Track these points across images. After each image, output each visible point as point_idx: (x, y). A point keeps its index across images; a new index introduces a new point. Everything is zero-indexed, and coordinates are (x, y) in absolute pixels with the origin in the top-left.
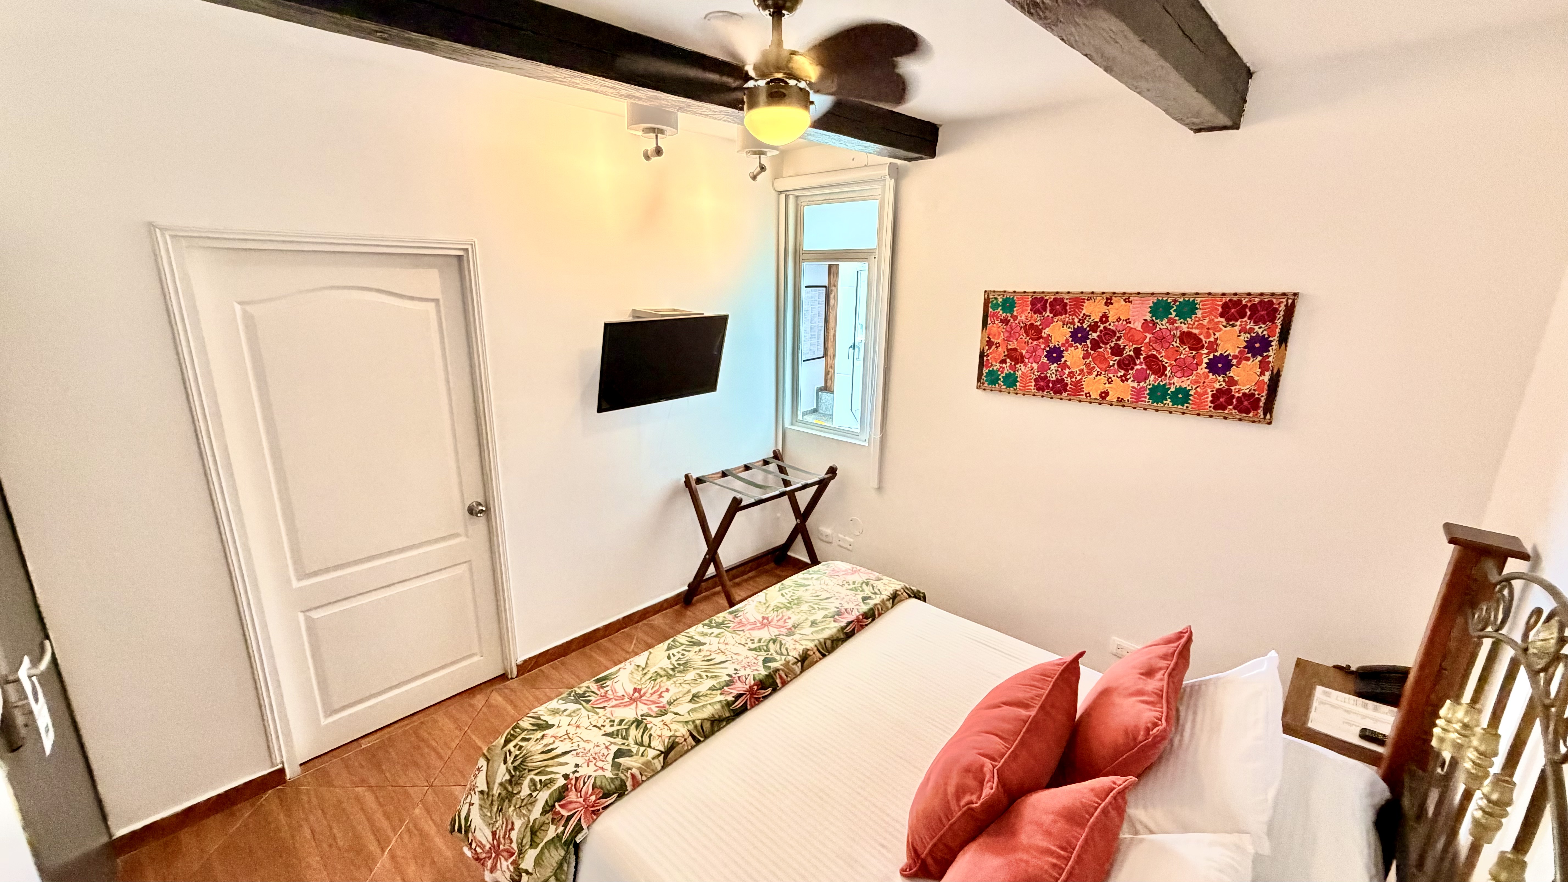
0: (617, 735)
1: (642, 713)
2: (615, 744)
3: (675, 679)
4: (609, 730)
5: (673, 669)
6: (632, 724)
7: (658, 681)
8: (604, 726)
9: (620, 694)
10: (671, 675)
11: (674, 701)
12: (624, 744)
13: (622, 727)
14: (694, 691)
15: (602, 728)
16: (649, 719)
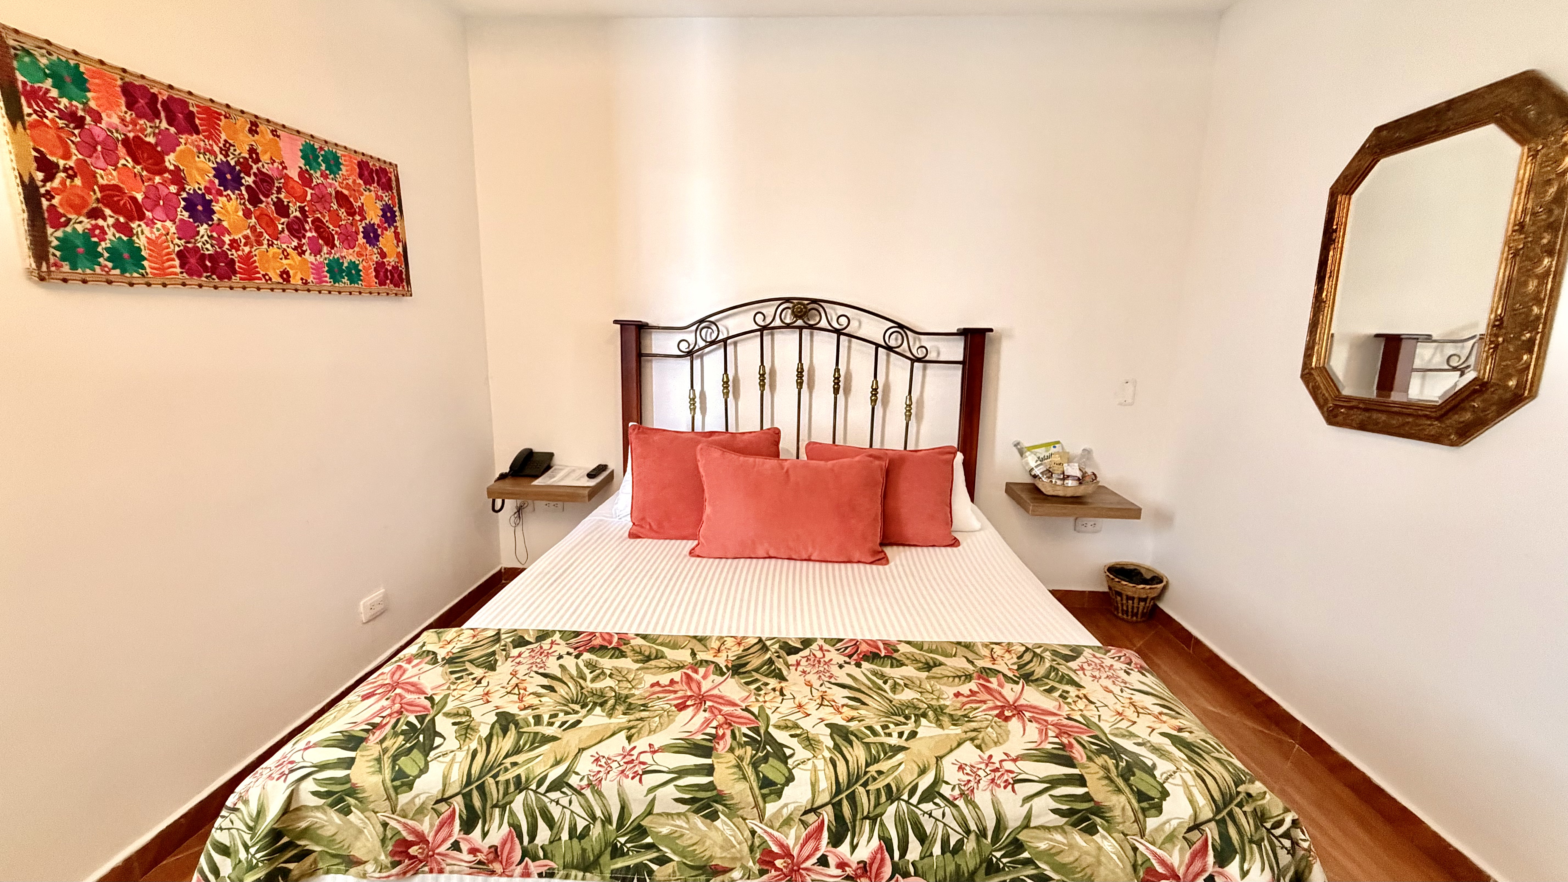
0: (1063, 677)
1: (1014, 686)
2: (1070, 669)
3: (934, 703)
4: (1073, 691)
5: (924, 715)
6: (1037, 680)
7: (960, 713)
8: (1078, 696)
9: (1035, 725)
10: (935, 711)
11: (960, 677)
12: (1058, 664)
13: (1052, 683)
14: (924, 674)
15: (1081, 696)
16: (1010, 674)
